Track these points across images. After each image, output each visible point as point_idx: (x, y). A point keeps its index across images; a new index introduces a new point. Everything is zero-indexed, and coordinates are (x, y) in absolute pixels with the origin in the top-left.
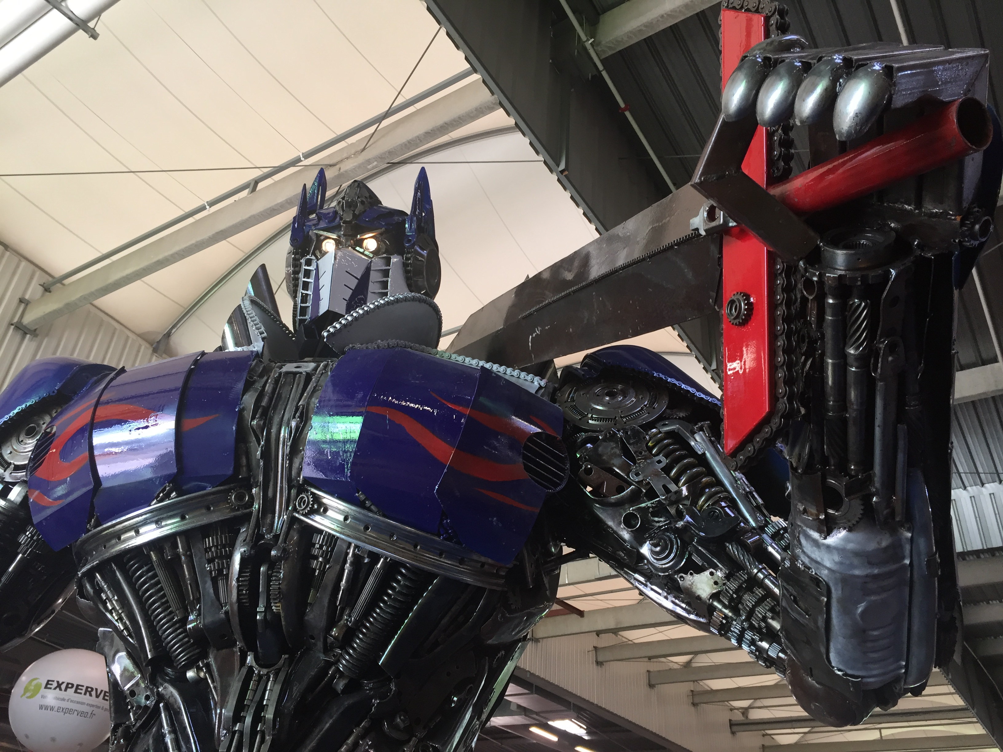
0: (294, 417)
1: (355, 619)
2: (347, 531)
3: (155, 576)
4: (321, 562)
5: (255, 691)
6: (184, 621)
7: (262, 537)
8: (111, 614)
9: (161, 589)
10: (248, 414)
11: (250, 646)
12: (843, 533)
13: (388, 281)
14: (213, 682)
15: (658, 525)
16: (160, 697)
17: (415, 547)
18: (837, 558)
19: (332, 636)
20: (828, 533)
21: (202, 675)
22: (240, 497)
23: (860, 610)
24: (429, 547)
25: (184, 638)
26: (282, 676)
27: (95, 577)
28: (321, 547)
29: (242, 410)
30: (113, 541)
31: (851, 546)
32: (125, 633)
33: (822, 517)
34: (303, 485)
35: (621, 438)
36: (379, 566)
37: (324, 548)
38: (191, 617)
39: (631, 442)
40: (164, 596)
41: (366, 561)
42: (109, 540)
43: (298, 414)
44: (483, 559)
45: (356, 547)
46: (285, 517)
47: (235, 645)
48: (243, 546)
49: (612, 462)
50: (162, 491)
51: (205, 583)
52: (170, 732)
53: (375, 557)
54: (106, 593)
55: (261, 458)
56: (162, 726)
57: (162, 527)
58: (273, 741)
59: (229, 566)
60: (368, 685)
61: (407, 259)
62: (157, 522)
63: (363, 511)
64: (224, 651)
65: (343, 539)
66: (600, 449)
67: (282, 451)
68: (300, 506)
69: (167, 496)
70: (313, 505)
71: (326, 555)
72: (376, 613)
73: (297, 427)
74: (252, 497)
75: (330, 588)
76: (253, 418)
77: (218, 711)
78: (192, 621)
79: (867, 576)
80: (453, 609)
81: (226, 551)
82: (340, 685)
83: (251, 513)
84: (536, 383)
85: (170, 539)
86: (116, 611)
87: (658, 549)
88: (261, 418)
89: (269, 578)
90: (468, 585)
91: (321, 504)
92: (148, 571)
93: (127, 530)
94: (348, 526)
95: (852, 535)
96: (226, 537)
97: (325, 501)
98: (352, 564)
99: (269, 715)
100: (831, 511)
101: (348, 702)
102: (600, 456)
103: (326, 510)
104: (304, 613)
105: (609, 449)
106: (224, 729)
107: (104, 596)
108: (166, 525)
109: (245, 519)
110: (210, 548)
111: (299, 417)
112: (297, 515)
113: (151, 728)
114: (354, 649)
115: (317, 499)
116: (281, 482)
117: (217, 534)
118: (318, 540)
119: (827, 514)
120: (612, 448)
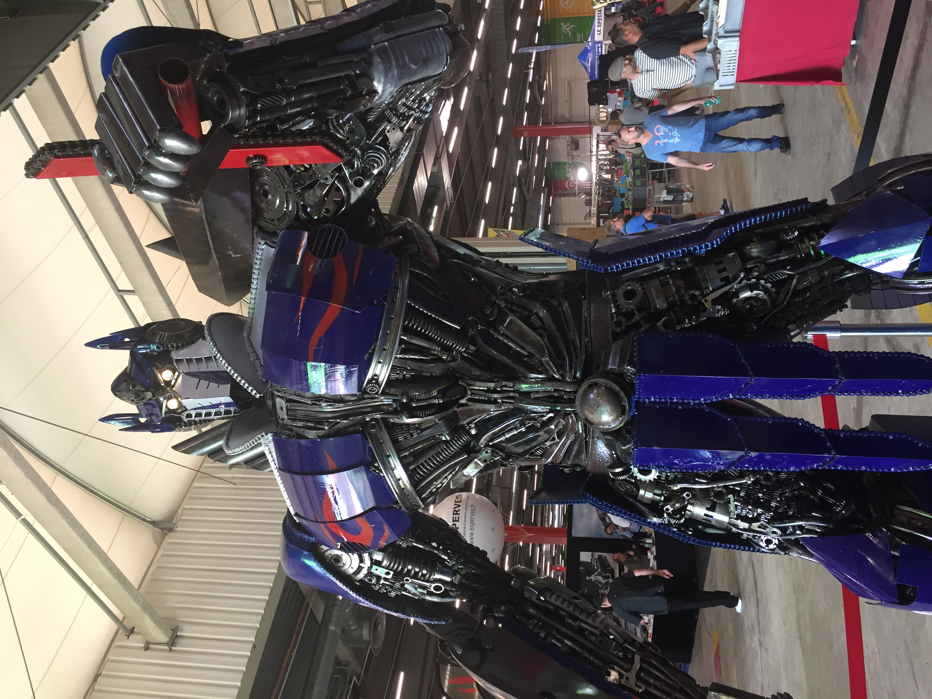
0: (320, 405)
1: (437, 347)
2: (387, 361)
3: (422, 464)
4: (407, 372)
5: (480, 395)
6: (446, 442)
7: (395, 409)
8: (444, 483)
9: (429, 459)
10: (321, 432)
11: (456, 403)
12: (375, 83)
13: (195, 359)
14: (476, 419)
15: (359, 165)
16: (487, 445)
17: (392, 318)
18: (389, 85)
19: (447, 358)
20: (375, 92)
21: (473, 426)
22: (373, 427)
23: (414, 67)
24: (391, 310)
25: (455, 440)
26: (471, 382)
27: (424, 497)
28: (398, 374)
29: (319, 437)
30: (406, 491)
31: (382, 80)
32: (453, 473)
33: (367, 97)
34: (362, 392)
35: (301, 189)
36: (405, 338)
37: (398, 372)
38: (444, 439)
39: (303, 182)
40: (433, 456)
41: (403, 346)
42: (405, 494)
43: (318, 403)
44: (393, 274)
45: (396, 354)
46: (382, 398)
47: (456, 411)
48: (403, 419)
49: (319, 195)
50: (375, 471)
51: (424, 436)
52: (504, 436)
53: (402, 341)
54: (432, 489)
55: (348, 419)
56: (502, 441)
57: (395, 466)
58: (505, 381)
59: (414, 424)
60: (471, 332)
61: (173, 346)
62: (393, 470)
63: (375, 354)
64: (459, 417)
65: (393, 363)
66: (311, 203)
67: (341, 407)
68: (375, 390)
69: (377, 468)
70: (374, 383)
71: (403, 370)
72: (432, 335)
73: (326, 402)
74: (372, 420)
75: (420, 364)
76: (324, 429)
77: (492, 413)
78: (446, 437)
79: (397, 68)
80: (424, 289)
81: (405, 428)
82: (473, 348)
83: (381, 418)
84: (264, 247)
85: (402, 460)
86: (442, 481)
87: (375, 165)
88: (323, 425)
89: (418, 400)
90: (410, 282)
91: (372, 379)
92: (420, 468)
93: (398, 486)
94: (384, 361)
95: (376, 79)
96: (397, 430)
97: (370, 377)
98: (406, 354)
99: (492, 385)
100: (364, 93)
101: (480, 342)
102: (316, 203)
103: (376, 375)
104: (436, 377)
105: (310, 197)
106: (501, 408)
107: (434, 490)
108: (394, 464)
109: (385, 421)
110: (404, 437)
111: (320, 402)
112: (380, 391)
113: (502, 446)
114: (453, 345)
115: (369, 382)
116: (362, 404)
117: (396, 435)
118: (394, 376)
119: (366, 95)
120: (309, 195)
